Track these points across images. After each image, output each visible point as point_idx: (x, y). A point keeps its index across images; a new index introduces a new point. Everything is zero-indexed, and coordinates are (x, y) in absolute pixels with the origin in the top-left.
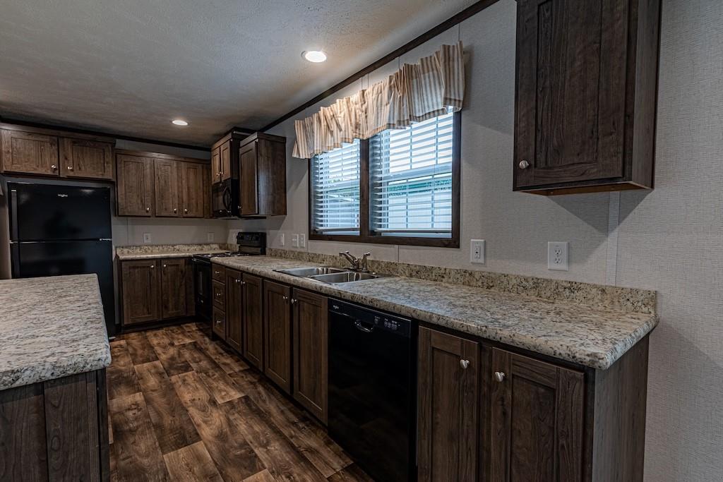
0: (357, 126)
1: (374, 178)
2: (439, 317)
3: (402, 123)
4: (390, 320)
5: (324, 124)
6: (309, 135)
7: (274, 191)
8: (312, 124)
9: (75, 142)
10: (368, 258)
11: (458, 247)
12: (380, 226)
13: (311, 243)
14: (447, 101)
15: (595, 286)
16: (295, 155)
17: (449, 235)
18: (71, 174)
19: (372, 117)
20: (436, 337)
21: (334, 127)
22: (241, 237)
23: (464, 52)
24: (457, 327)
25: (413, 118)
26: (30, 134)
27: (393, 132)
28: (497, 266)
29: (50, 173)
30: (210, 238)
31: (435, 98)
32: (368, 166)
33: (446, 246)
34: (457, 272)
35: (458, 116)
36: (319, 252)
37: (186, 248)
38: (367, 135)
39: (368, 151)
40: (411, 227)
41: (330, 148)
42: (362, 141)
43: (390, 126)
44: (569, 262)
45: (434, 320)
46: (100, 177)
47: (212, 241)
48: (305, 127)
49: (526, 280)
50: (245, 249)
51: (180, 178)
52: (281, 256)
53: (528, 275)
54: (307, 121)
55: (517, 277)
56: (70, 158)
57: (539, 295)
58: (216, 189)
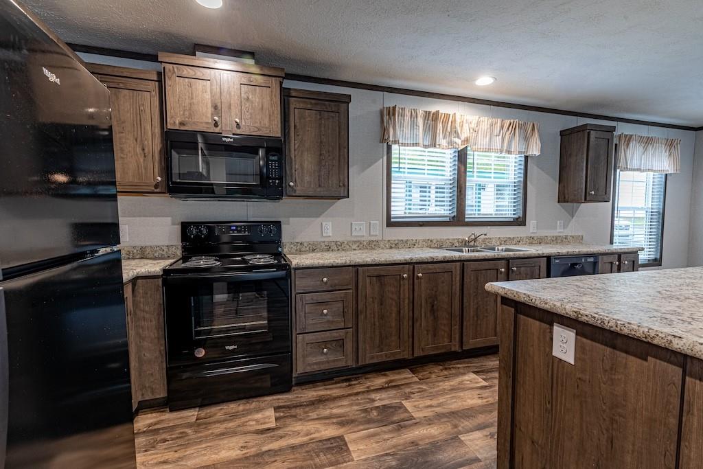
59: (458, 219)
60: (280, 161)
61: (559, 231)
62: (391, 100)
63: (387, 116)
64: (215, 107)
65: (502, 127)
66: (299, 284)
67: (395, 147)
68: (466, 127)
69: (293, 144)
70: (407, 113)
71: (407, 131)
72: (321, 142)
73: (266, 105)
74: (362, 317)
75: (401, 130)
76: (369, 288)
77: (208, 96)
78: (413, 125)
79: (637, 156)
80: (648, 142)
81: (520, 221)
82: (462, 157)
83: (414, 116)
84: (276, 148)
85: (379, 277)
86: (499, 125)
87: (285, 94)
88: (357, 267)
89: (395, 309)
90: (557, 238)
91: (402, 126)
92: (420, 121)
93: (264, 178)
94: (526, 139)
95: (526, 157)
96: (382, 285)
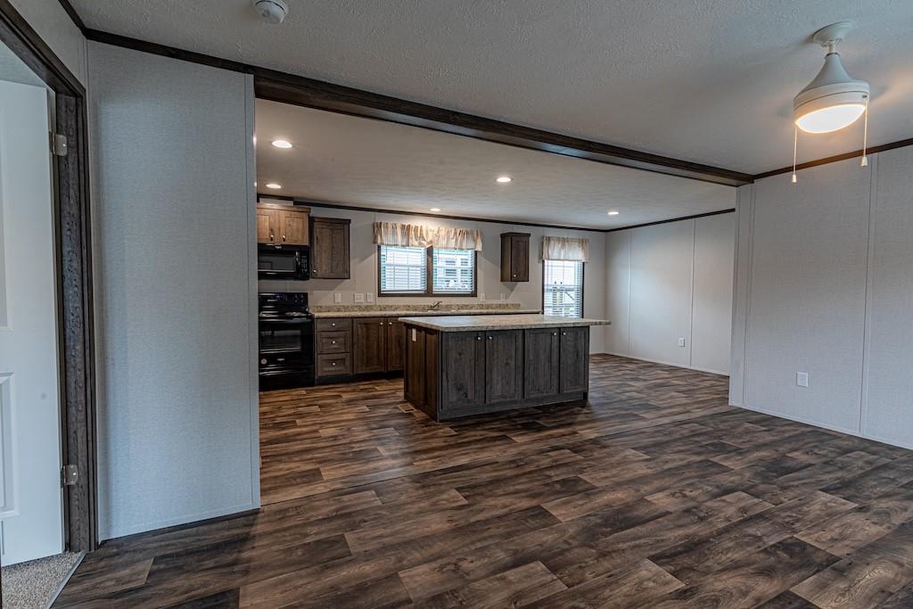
59: (429, 292)
60: (308, 259)
61: (502, 301)
62: (380, 218)
63: (377, 228)
64: (272, 230)
65: (455, 233)
66: (319, 326)
67: (383, 248)
68: (430, 234)
69: (316, 247)
70: (390, 226)
71: (390, 237)
72: (333, 247)
73: (301, 227)
74: (355, 346)
75: (385, 238)
76: (360, 331)
77: (267, 224)
78: (394, 233)
79: (556, 250)
80: (564, 241)
81: (474, 294)
82: (430, 252)
83: (394, 228)
84: (306, 251)
85: (365, 324)
86: (453, 231)
87: (312, 220)
88: (352, 318)
89: (376, 343)
90: (500, 305)
91: (386, 234)
92: (399, 231)
93: (299, 268)
94: (475, 241)
95: (476, 252)
96: (368, 329)
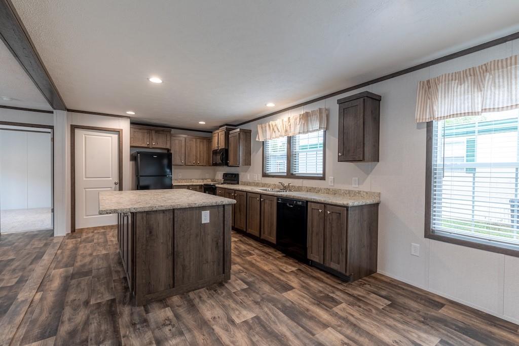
0: (286, 131)
1: (293, 152)
2: (314, 199)
3: (304, 132)
4: (299, 201)
5: (271, 128)
6: (264, 131)
7: (246, 154)
8: (266, 127)
9: (157, 132)
10: (290, 185)
11: (325, 180)
12: (295, 172)
13: (263, 178)
14: (320, 128)
15: (365, 192)
16: (257, 140)
17: (322, 176)
18: (154, 146)
19: (292, 129)
20: (313, 206)
21: (276, 129)
22: (225, 175)
23: (326, 110)
24: (319, 201)
25: (308, 132)
26: (140, 129)
27: (300, 135)
28: (338, 186)
29: (146, 146)
30: (207, 176)
31: (316, 125)
32: (290, 147)
33: (321, 179)
34: (324, 189)
35: (325, 132)
36: (267, 183)
37: (196, 181)
38: (291, 135)
39: (290, 140)
40: (308, 172)
41: (273, 138)
42: (288, 137)
43: (299, 133)
44: (359, 184)
45: (312, 200)
46: (165, 147)
47: (208, 177)
48: (262, 128)
49: (346, 191)
50: (227, 182)
51: (197, 146)
52: (247, 185)
53: (347, 189)
54: (263, 125)
55: (343, 190)
56: (154, 139)
57: (350, 196)
58: (215, 152)
